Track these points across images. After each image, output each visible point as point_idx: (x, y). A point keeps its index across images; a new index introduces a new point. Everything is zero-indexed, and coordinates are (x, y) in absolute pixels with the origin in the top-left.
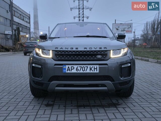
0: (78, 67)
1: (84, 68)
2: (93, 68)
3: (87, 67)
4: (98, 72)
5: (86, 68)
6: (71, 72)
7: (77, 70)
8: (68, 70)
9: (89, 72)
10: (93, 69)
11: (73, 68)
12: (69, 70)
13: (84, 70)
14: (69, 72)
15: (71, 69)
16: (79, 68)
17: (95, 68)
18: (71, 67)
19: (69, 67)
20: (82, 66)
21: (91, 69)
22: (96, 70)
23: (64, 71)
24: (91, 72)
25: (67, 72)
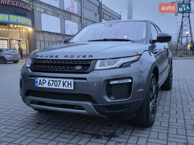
0: (50, 80)
1: (56, 82)
2: (67, 82)
3: (60, 81)
4: (72, 88)
5: (58, 82)
6: (42, 86)
7: (49, 84)
8: (39, 84)
9: (62, 88)
10: (66, 84)
11: (44, 81)
12: (41, 84)
13: (56, 85)
14: (40, 86)
15: (43, 83)
16: (51, 82)
17: (69, 83)
18: (43, 80)
19: (40, 80)
20: (54, 80)
21: (64, 84)
22: (69, 85)
23: (36, 84)
24: (65, 88)
25: (38, 86)
